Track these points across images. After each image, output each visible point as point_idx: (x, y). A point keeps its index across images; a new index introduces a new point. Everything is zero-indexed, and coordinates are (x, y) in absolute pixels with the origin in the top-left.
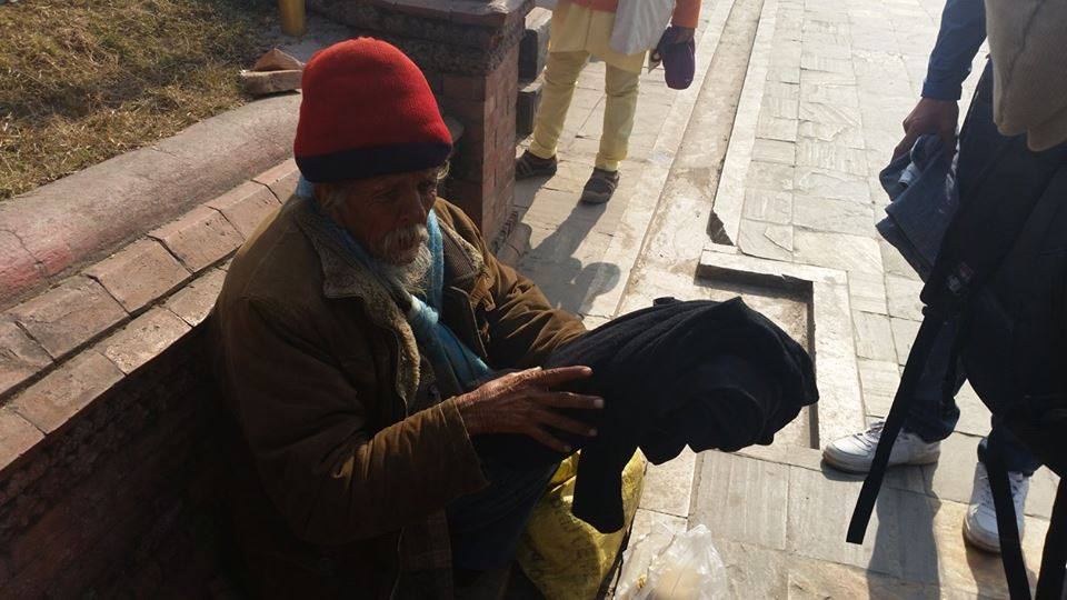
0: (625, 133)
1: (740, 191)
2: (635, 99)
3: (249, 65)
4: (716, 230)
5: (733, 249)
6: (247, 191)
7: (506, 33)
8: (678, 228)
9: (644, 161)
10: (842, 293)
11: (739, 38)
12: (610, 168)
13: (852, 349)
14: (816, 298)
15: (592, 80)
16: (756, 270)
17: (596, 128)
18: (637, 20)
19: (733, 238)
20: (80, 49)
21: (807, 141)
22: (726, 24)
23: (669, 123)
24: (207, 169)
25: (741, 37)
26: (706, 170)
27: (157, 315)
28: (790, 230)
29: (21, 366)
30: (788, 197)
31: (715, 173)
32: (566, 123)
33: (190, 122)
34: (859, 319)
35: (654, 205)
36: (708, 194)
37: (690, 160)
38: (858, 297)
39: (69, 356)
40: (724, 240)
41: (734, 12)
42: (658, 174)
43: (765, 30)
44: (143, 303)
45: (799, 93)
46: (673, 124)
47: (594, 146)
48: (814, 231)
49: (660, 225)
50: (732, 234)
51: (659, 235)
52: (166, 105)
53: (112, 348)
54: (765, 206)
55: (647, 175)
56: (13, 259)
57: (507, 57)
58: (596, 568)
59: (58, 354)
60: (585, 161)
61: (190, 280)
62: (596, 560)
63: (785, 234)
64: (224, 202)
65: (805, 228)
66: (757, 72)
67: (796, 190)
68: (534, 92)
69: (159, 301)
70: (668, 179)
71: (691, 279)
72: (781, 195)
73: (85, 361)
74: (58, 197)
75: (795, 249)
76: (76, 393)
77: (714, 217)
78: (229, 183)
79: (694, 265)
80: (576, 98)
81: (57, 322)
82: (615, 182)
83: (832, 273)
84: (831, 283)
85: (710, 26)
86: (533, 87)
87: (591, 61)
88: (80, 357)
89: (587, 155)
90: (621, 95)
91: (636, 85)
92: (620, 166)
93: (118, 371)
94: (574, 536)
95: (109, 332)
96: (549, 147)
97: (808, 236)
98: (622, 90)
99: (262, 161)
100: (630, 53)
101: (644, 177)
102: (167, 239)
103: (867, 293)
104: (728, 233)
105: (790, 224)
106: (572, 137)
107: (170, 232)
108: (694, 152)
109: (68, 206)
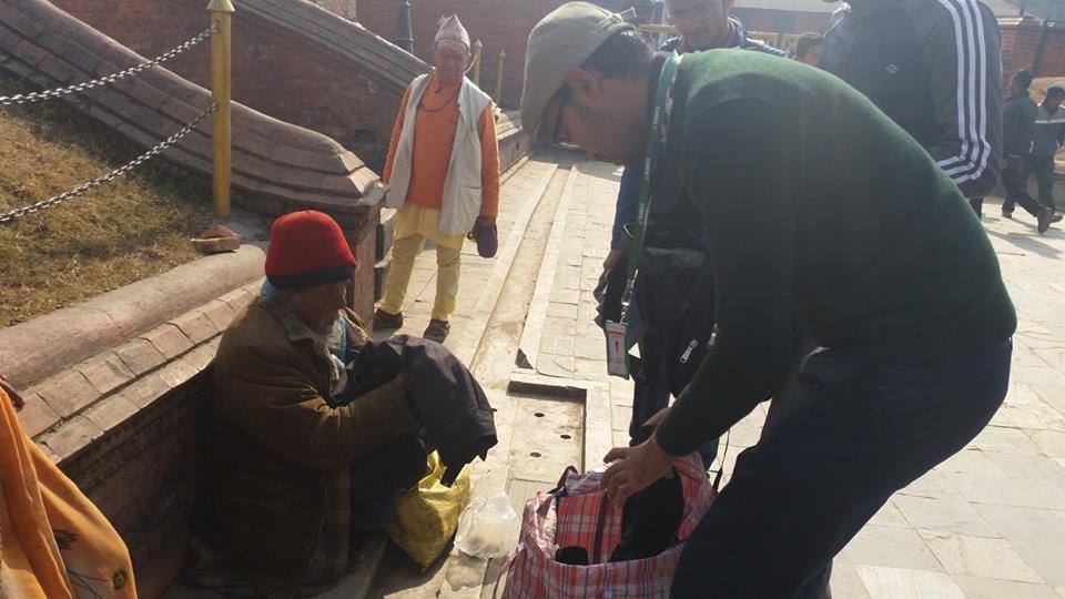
0: (452, 293)
1: (539, 336)
2: (458, 267)
3: (198, 235)
4: (522, 361)
5: (534, 371)
6: (215, 304)
7: (370, 219)
8: (495, 361)
9: (467, 317)
10: (605, 395)
11: (538, 236)
12: (443, 319)
13: (609, 426)
14: (588, 399)
15: (427, 262)
16: (549, 384)
17: (430, 294)
18: (456, 213)
19: (533, 364)
20: (94, 221)
21: (586, 304)
22: (528, 226)
23: (486, 292)
24: (193, 290)
25: (540, 234)
26: (515, 323)
27: (180, 363)
28: (573, 358)
29: (122, 375)
30: (572, 339)
31: (521, 325)
32: (409, 289)
33: (173, 266)
34: (615, 409)
35: (476, 345)
36: (517, 339)
37: (503, 317)
38: (617, 398)
39: (142, 376)
40: (528, 366)
41: (534, 216)
42: (479, 325)
43: (557, 230)
44: (172, 356)
45: (581, 273)
46: (489, 293)
47: (431, 306)
48: (589, 359)
49: (481, 359)
50: (532, 362)
51: (480, 365)
52: (153, 256)
53: (162, 374)
54: (555, 345)
55: (470, 325)
56: (108, 325)
57: (369, 235)
58: (442, 533)
59: (138, 373)
60: (424, 317)
61: (192, 348)
62: (441, 527)
63: (569, 361)
64: (205, 309)
65: (583, 358)
66: (551, 260)
67: (577, 334)
68: (382, 269)
69: (179, 357)
70: (486, 329)
71: (505, 392)
72: (568, 338)
73: (150, 379)
74: (120, 297)
75: (576, 371)
76: (150, 393)
77: (520, 351)
78: (205, 300)
79: (507, 383)
80: (414, 276)
81: (134, 358)
82: (447, 329)
83: (600, 384)
84: (599, 390)
85: (516, 227)
86: (382, 264)
87: (425, 249)
88: (147, 377)
89: (426, 313)
90: (448, 265)
91: (458, 258)
92: (449, 318)
93: (168, 386)
94: (426, 513)
95: (158, 368)
96: (397, 307)
97: (586, 363)
98: (449, 261)
99: (220, 290)
100: (453, 234)
101: (468, 327)
102: (180, 324)
103: (622, 394)
104: (530, 362)
105: (573, 355)
106: (412, 302)
107: (179, 321)
108: (504, 312)
109: (128, 302)
